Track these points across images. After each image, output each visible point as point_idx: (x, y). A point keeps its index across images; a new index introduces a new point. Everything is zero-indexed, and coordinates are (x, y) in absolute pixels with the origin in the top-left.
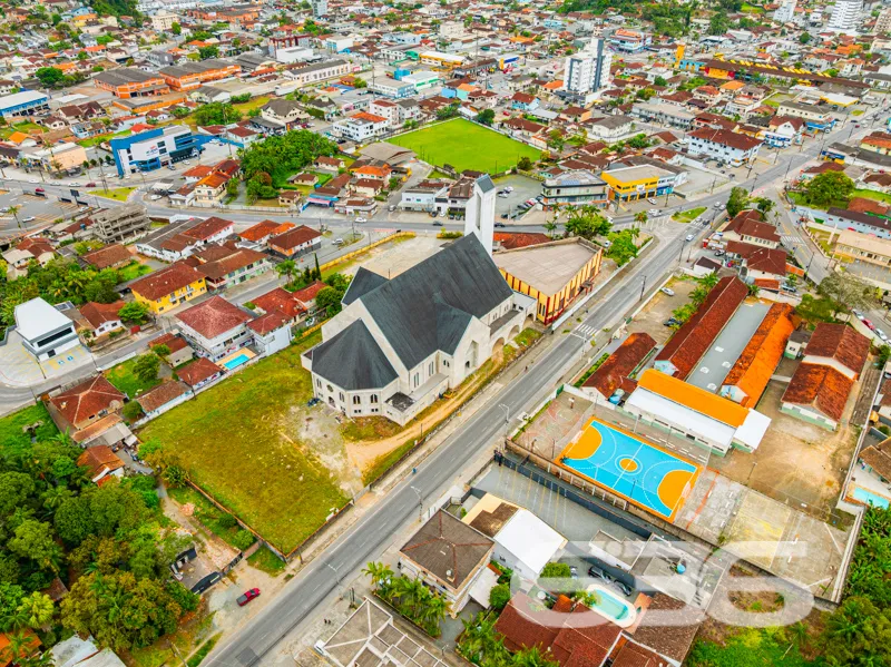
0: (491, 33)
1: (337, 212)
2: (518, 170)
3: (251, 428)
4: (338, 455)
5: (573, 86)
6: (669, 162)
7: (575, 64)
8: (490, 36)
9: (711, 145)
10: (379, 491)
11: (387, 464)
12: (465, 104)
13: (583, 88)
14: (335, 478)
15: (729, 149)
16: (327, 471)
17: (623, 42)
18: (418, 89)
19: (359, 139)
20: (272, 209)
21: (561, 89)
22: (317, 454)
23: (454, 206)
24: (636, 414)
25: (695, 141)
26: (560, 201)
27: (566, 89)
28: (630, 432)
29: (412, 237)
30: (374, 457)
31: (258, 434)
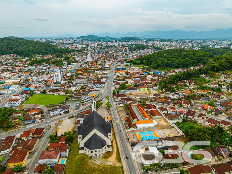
0: (17, 73)
1: (36, 123)
2: (67, 100)
3: (86, 169)
4: (109, 162)
5: (57, 80)
6: (94, 90)
7: (57, 76)
8: (17, 74)
9: (98, 85)
10: (123, 162)
11: (118, 157)
12: (35, 90)
13: (60, 81)
14: (114, 165)
15: (101, 85)
16: (111, 165)
17: (54, 69)
18: (15, 90)
19: (17, 106)
20: (14, 130)
21: (54, 82)
22: (105, 164)
23: (65, 111)
24: (140, 128)
25: (94, 85)
26: (85, 103)
27: (56, 82)
28: (142, 131)
29: (62, 121)
30: (115, 158)
31: (89, 169)
